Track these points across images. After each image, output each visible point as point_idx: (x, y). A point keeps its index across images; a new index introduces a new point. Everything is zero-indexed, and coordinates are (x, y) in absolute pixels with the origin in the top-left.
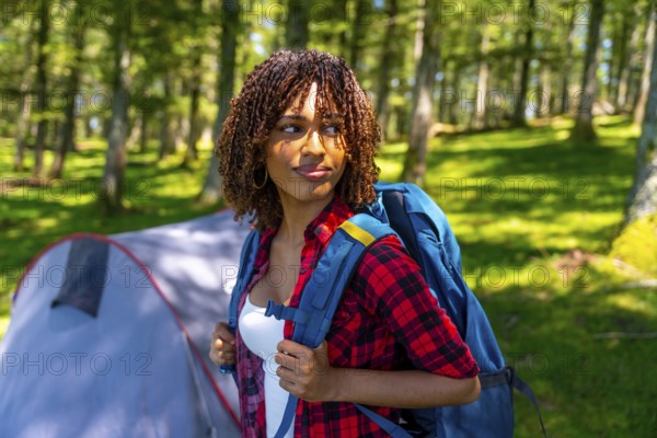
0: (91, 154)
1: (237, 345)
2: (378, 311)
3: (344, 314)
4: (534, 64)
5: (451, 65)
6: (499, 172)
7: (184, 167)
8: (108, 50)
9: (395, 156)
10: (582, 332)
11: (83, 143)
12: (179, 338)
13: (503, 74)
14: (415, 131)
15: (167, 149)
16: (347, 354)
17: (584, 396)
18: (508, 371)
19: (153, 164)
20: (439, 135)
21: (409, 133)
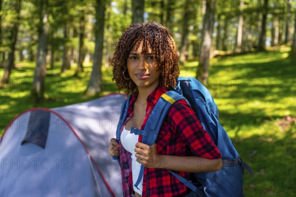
0: (23, 70)
1: (120, 147)
2: (177, 131)
3: (163, 132)
4: (269, 16)
5: (223, 17)
6: (250, 76)
7: (76, 76)
8: (34, 13)
9: (192, 68)
10: (290, 157)
11: (19, 64)
12: (86, 157)
13: (252, 22)
14: (202, 54)
15: (66, 66)
16: (165, 148)
17: (289, 188)
18: (240, 159)
19: (58, 75)
20: (216, 56)
21: (199, 56)
